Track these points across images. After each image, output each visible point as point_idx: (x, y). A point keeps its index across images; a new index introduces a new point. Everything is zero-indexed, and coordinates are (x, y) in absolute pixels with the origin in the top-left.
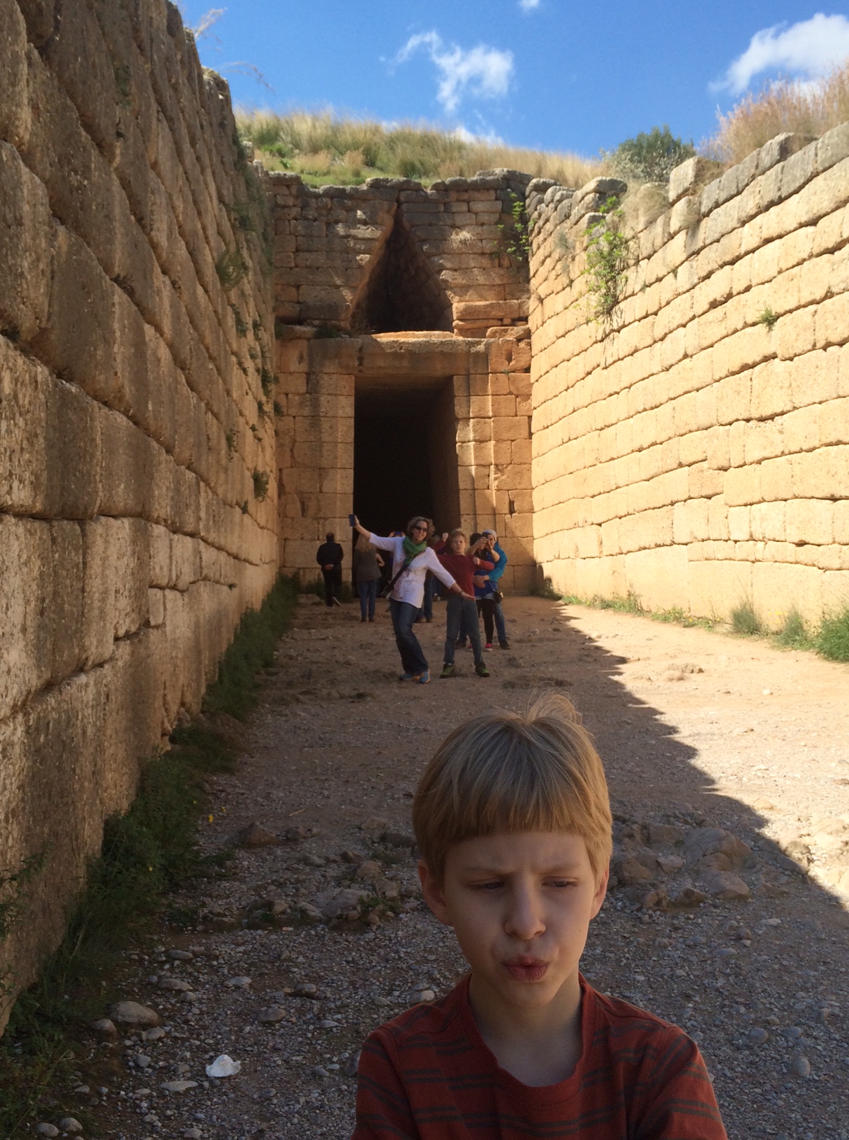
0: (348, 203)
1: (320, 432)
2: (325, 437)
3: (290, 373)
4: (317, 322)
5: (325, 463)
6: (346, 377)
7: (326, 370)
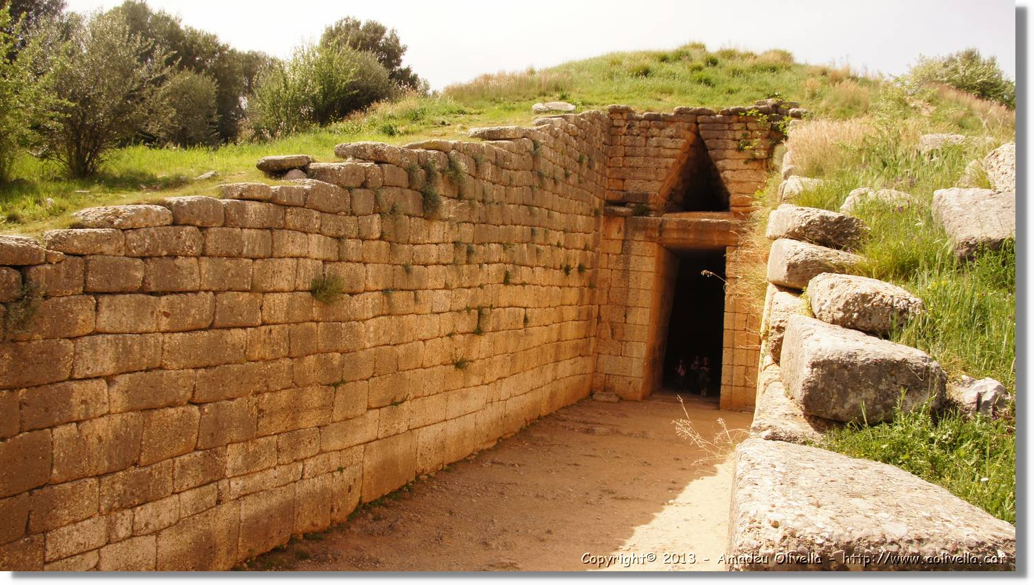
0: (661, 124)
1: (628, 281)
2: (632, 285)
3: (612, 240)
4: (633, 205)
5: (630, 303)
6: (650, 243)
7: (636, 238)
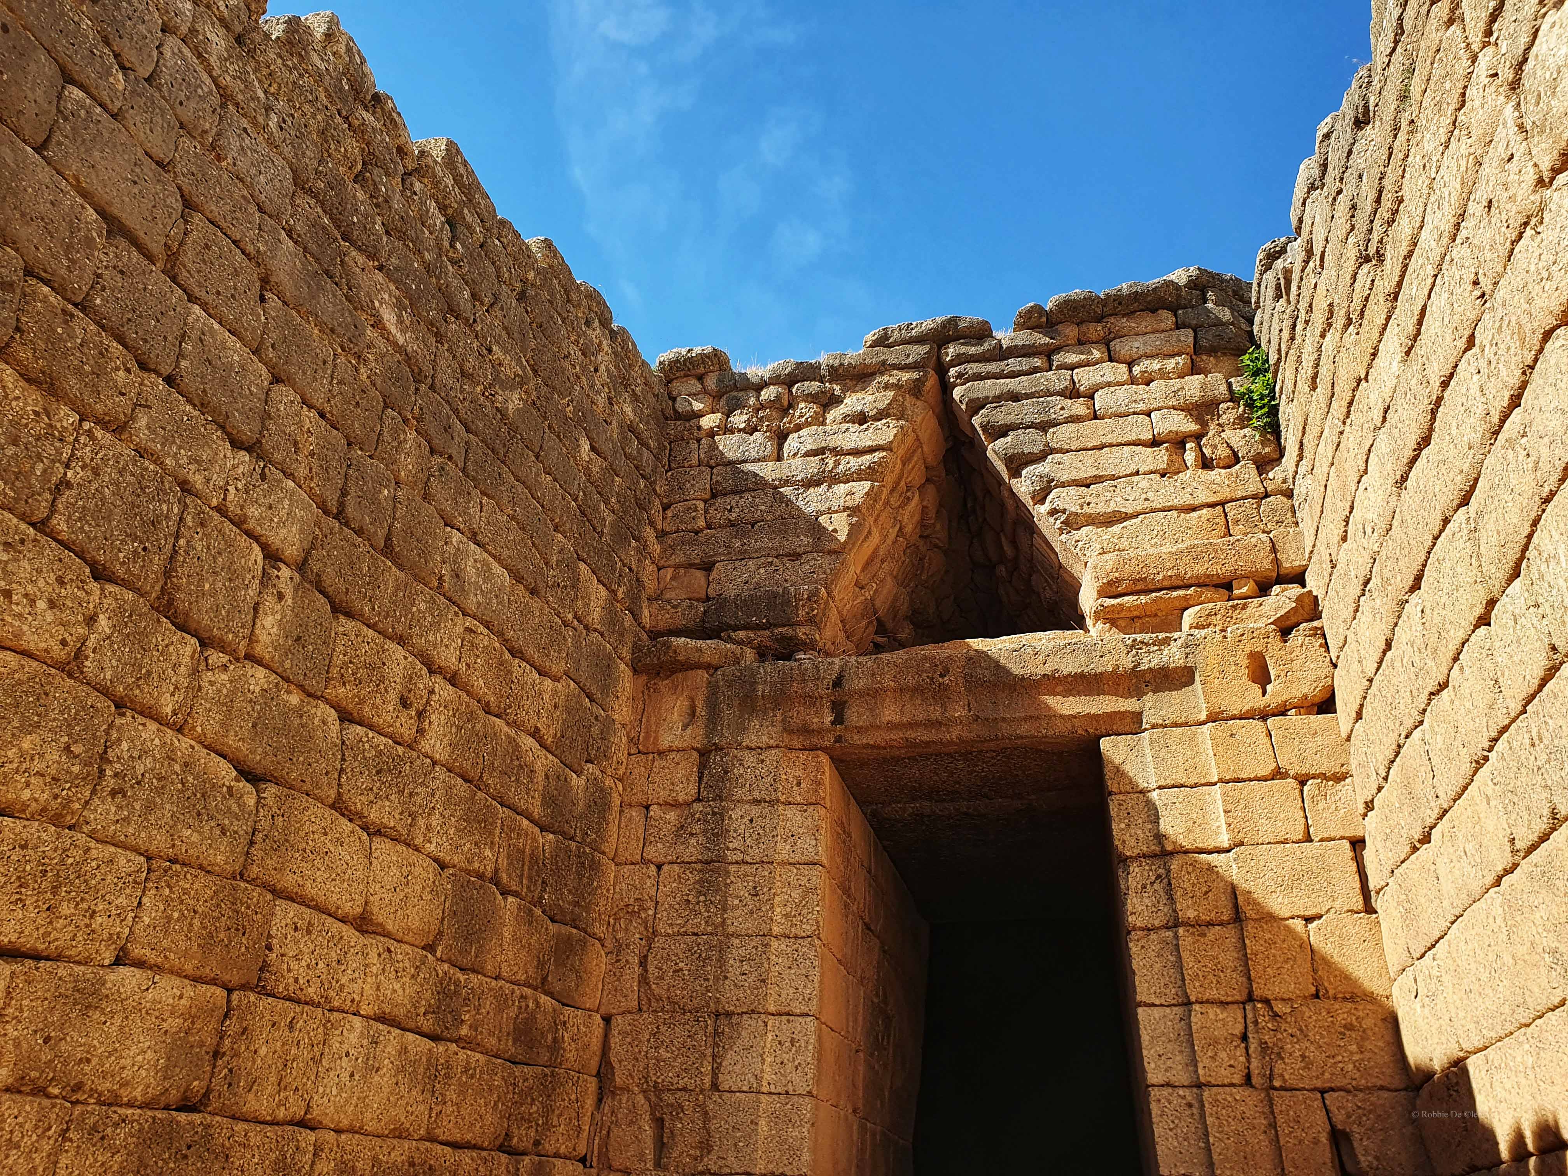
0: (826, 386)
1: (724, 907)
2: (738, 921)
3: (660, 753)
5: (732, 997)
6: (803, 756)
7: (750, 739)
